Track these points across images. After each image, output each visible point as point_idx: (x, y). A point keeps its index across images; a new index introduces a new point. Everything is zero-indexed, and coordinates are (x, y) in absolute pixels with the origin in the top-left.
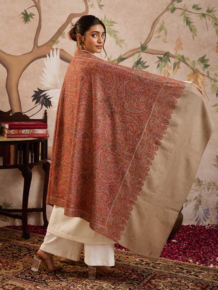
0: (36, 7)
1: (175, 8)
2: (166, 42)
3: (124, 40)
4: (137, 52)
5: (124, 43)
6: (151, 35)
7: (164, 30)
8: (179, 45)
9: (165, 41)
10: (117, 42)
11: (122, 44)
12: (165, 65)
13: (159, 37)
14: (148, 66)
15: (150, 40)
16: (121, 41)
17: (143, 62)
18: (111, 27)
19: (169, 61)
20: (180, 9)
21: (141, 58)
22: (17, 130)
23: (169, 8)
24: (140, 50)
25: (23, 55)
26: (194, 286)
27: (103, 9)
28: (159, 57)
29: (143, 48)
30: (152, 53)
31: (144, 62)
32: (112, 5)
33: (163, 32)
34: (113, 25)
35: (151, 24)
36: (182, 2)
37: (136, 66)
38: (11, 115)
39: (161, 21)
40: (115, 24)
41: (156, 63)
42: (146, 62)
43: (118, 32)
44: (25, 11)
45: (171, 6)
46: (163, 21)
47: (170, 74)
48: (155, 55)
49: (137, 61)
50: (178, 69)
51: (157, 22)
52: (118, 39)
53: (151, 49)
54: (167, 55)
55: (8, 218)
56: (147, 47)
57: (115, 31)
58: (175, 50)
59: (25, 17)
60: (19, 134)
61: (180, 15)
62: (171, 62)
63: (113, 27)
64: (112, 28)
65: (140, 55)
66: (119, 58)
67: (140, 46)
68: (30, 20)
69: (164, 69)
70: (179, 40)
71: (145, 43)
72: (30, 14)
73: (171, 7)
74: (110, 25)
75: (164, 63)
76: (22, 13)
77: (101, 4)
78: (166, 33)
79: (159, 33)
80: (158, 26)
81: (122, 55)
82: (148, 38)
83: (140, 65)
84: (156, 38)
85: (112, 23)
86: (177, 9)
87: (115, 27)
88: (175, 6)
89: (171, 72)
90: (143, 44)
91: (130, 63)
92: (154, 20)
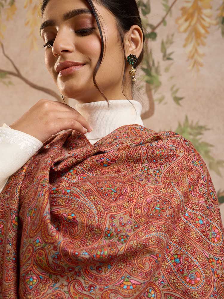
11: (220, 169)
16: (219, 162)
18: (198, 137)
27: (181, 104)
32: (200, 97)
34: (202, 132)
40: (206, 130)
43: (211, 146)
52: (212, 159)
57: (207, 145)
63: (201, 136)
64: (200, 139)
74: (197, 133)
77: (179, 95)
81: (221, 191)
85: (200, 129)
87: (207, 137)
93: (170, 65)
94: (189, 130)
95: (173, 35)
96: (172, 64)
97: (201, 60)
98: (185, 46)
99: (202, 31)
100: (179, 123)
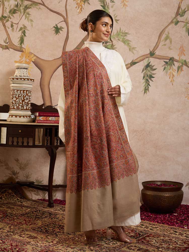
0: (65, 22)
1: (178, 21)
2: (171, 49)
3: (136, 48)
4: (147, 58)
5: (136, 50)
6: (158, 44)
7: (169, 40)
8: (182, 51)
9: (170, 48)
10: (130, 49)
11: (134, 51)
12: (170, 68)
13: (165, 45)
14: (156, 69)
15: (158, 47)
16: (134, 48)
17: (151, 65)
18: (125, 37)
19: (174, 65)
20: (182, 22)
21: (150, 62)
22: (46, 117)
23: (174, 21)
24: (149, 56)
25: (54, 60)
26: (182, 243)
27: (118, 23)
28: (165, 62)
29: (152, 54)
30: (159, 58)
31: (153, 65)
32: (126, 20)
33: (168, 41)
34: (127, 35)
35: (159, 34)
36: (184, 16)
37: (146, 69)
38: (43, 108)
43: (130, 41)
44: (56, 25)
45: (175, 20)
46: (168, 32)
47: (174, 75)
48: (162, 60)
49: (146, 64)
50: (181, 71)
51: (163, 33)
52: (131, 47)
53: (158, 55)
54: (172, 59)
55: (39, 193)
56: (155, 53)
57: (128, 41)
58: (178, 55)
59: (56, 30)
60: (47, 120)
61: (183, 27)
62: (175, 65)
63: (126, 37)
65: (149, 60)
66: (131, 62)
67: (149, 53)
68: (60, 33)
69: (169, 71)
70: (182, 47)
71: (153, 50)
72: (60, 28)
75: (169, 67)
76: (54, 27)
78: (171, 42)
79: (165, 42)
80: (164, 36)
81: (134, 60)
82: (155, 46)
83: (149, 68)
84: (162, 46)
85: (126, 34)
86: (180, 22)
87: (129, 37)
88: (178, 20)
89: (175, 74)
90: (151, 50)
91: (141, 66)
92: (161, 31)
93: (114, 5)
94: (121, 34)
96: (114, 4)
97: (127, 4)
100: (117, 31)
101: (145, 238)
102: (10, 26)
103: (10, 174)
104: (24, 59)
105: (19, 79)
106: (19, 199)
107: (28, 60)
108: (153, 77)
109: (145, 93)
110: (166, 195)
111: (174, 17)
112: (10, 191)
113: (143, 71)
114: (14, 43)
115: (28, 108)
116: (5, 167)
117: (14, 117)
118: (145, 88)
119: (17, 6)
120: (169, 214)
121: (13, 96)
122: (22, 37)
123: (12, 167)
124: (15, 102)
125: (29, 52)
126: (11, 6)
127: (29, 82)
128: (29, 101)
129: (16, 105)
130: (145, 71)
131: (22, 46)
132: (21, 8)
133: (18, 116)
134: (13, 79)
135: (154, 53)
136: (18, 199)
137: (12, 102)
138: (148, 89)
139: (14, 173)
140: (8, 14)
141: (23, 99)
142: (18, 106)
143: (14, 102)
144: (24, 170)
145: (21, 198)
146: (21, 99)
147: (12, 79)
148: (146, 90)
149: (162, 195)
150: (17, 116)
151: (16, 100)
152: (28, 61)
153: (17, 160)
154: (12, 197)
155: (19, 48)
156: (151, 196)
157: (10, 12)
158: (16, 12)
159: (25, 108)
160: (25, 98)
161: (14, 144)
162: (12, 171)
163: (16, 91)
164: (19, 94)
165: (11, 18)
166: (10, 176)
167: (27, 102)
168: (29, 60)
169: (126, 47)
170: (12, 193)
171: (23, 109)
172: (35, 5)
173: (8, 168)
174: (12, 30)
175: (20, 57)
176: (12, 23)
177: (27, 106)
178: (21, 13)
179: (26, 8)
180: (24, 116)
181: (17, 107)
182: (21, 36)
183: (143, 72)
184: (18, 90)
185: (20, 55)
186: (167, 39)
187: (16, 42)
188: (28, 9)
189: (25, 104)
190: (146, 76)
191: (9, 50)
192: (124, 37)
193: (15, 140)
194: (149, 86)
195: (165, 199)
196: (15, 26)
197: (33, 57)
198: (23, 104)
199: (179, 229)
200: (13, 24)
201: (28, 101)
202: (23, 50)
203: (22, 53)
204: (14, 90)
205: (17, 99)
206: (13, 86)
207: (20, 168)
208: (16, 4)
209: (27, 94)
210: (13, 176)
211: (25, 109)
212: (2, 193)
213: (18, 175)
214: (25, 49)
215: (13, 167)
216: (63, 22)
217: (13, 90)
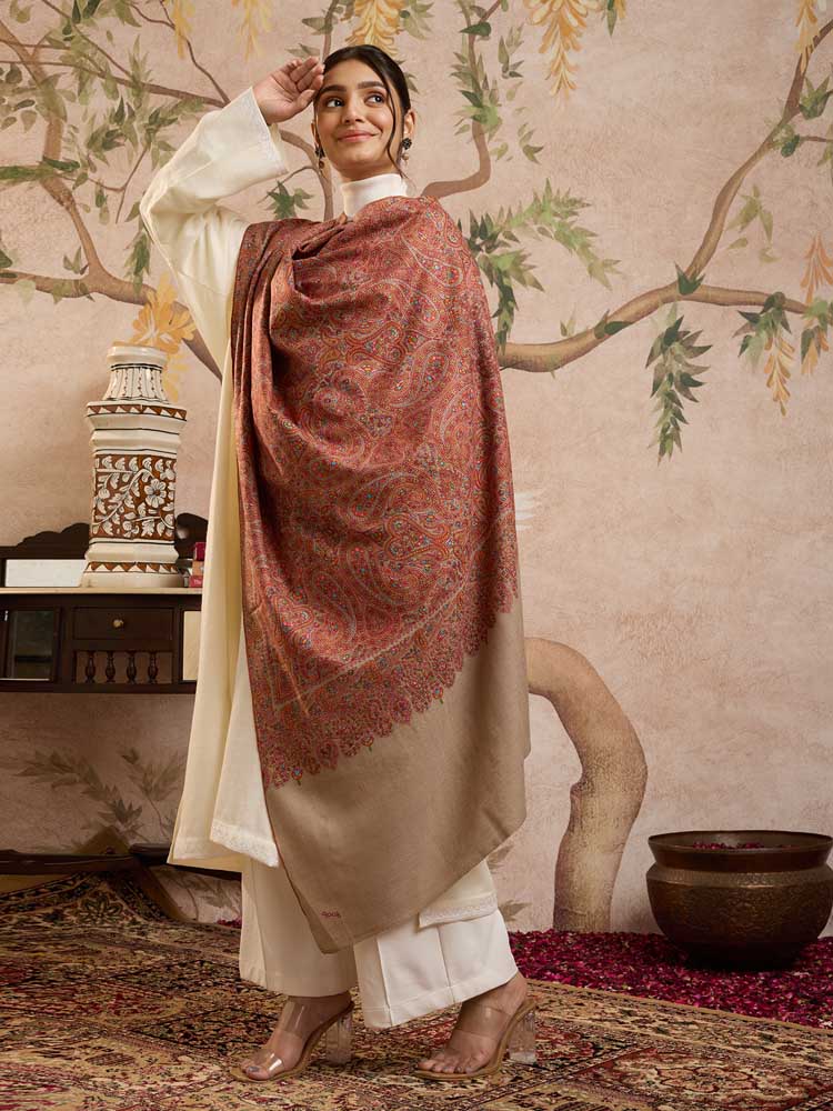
1: (797, 138)
2: (770, 260)
3: (618, 261)
4: (665, 301)
5: (618, 273)
6: (712, 240)
7: (762, 218)
8: (820, 265)
9: (765, 257)
10: (591, 270)
11: (609, 275)
12: (770, 340)
13: (743, 242)
14: (710, 347)
15: (712, 254)
16: (607, 264)
17: (688, 333)
18: (570, 219)
19: (786, 325)
20: (815, 139)
21: (680, 320)
23: (777, 138)
24: (675, 292)
26: (779, 1084)
27: (538, 159)
28: (745, 315)
29: (687, 285)
30: (721, 299)
31: (692, 332)
32: (572, 146)
33: (756, 222)
34: (576, 210)
35: (713, 199)
36: (823, 116)
37: (663, 351)
39: (750, 186)
40: (583, 206)
41: (737, 334)
42: (700, 332)
43: (593, 235)
44: (280, 185)
45: (783, 133)
46: (755, 188)
47: (790, 371)
48: (732, 307)
49: (665, 330)
50: (819, 352)
51: (733, 190)
52: (596, 258)
53: (713, 288)
54: (776, 304)
56: (701, 279)
57: (584, 232)
58: (803, 285)
61: (817, 161)
62: (791, 327)
63: (574, 218)
64: (572, 223)
65: (675, 309)
66: (599, 324)
67: (676, 278)
69: (765, 355)
70: (817, 248)
71: (694, 268)
72: (297, 196)
73: (785, 136)
74: (567, 212)
75: (764, 335)
77: (533, 143)
78: (768, 229)
79: (742, 228)
80: (737, 205)
81: (610, 314)
82: (702, 248)
83: (676, 346)
84: (732, 246)
85: (572, 205)
86: (806, 142)
87: (585, 219)
88: (797, 132)
89: (793, 363)
90: (684, 270)
91: (640, 338)
92: (723, 185)
93: (516, 86)
94: (553, 206)
95: (520, 29)
96: (521, 83)
97: (571, 77)
98: (543, 50)
99: (574, 22)
100: (535, 194)
101: (617, 1062)
102: (90, 200)
103: (104, 816)
104: (151, 332)
105: (119, 410)
106: (139, 919)
107: (166, 337)
108: (698, 384)
109: (662, 452)
110: (749, 886)
111: (778, 121)
112: (104, 888)
113: (651, 357)
114: (110, 272)
115: (160, 531)
116: (82, 787)
117: (102, 568)
118: (664, 431)
119: (118, 116)
120: (768, 974)
121: (97, 482)
122: (140, 242)
123: (111, 788)
124: (106, 509)
125: (171, 302)
126: (96, 119)
127: (164, 420)
128: (167, 501)
129: (110, 520)
130: (661, 357)
131: (141, 280)
132: (135, 124)
133: (121, 564)
134: (96, 409)
135: (698, 278)
136: (134, 922)
137: (96, 508)
138: (676, 437)
139: (123, 814)
140: (85, 151)
141: (138, 494)
142: (117, 522)
143: (101, 508)
144: (163, 799)
145: (148, 917)
146: (132, 494)
147: (90, 412)
148: (668, 438)
149: (732, 886)
150: (115, 565)
151: (110, 498)
152: (166, 341)
153: (132, 758)
154: (111, 911)
155: (131, 288)
156: (681, 890)
157: (91, 142)
158: (117, 140)
159: (148, 530)
160: (147, 489)
161: (95, 678)
162: (111, 802)
163: (109, 459)
164: (122, 474)
165: (94, 170)
166: (107, 824)
167: (156, 506)
168: (170, 338)
169: (575, 260)
170: (113, 897)
171: (139, 536)
172: (192, 109)
173: (95, 792)
174: (101, 215)
175: (137, 325)
176: (99, 188)
177: (157, 521)
178: (135, 144)
179: (157, 121)
180: (142, 566)
181: (115, 527)
182: (138, 240)
183: (654, 364)
184: (115, 458)
185: (137, 317)
186: (752, 219)
187: (117, 262)
188: (162, 128)
189: (147, 514)
190: (666, 378)
191: (91, 298)
192: (566, 217)
193: (101, 661)
194: (678, 421)
195: (747, 905)
196: (113, 200)
197: (185, 325)
198: (138, 515)
199: (788, 1028)
200: (106, 192)
201: (162, 502)
202: (145, 297)
203: (142, 307)
204: (101, 457)
205: (113, 492)
206: (96, 443)
207: (146, 791)
208: (113, 110)
209: (154, 471)
210: (119, 823)
211: (147, 537)
212: (71, 894)
213: (139, 819)
214: (155, 291)
215: (115, 788)
216: (306, 171)
217: (97, 456)
